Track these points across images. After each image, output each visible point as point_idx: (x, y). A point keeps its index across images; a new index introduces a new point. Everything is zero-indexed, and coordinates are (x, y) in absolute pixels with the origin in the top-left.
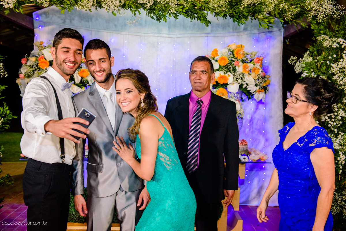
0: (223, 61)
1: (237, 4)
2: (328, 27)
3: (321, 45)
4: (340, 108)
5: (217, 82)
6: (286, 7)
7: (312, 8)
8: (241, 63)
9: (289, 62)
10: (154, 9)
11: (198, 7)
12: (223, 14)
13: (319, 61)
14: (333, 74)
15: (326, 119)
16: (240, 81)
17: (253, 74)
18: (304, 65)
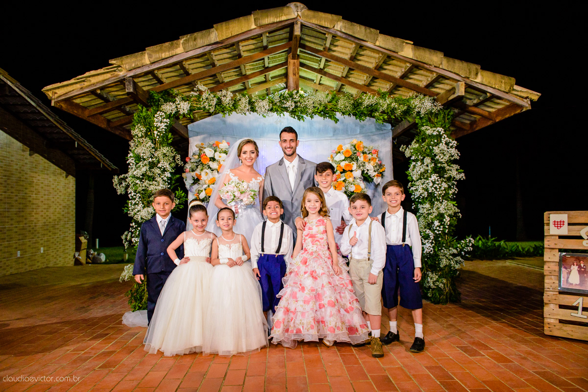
0: (348, 153)
1: (358, 106)
2: (429, 120)
3: (425, 134)
4: (443, 181)
5: (343, 170)
6: (396, 106)
7: (415, 106)
8: (362, 154)
9: (400, 149)
10: (295, 111)
11: (329, 109)
12: (348, 113)
13: (423, 147)
14: (435, 155)
15: (433, 190)
16: (362, 168)
17: (372, 162)
18: (412, 151)
